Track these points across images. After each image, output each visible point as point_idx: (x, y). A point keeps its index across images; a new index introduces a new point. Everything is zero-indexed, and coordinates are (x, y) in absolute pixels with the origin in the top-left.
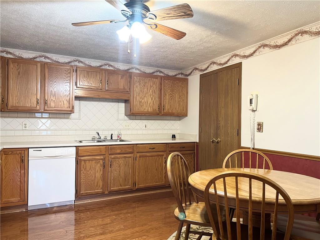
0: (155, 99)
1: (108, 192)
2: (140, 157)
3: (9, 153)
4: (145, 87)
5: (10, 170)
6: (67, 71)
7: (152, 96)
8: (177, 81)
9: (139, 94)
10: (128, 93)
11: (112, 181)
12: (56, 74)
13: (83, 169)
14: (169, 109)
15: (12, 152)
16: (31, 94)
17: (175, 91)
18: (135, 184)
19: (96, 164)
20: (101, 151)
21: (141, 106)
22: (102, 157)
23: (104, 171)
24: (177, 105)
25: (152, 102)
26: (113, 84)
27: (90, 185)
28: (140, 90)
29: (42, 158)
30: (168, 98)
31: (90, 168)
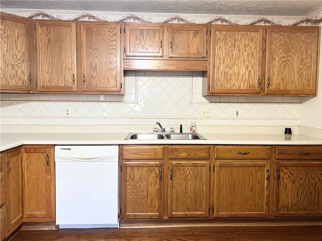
0: (253, 67)
1: (169, 218)
2: (221, 166)
3: (31, 151)
4: (235, 47)
5: (33, 174)
6: (112, 32)
7: (247, 63)
8: (298, 34)
9: (224, 60)
10: (205, 59)
11: (174, 202)
12: (97, 38)
13: (130, 180)
14: (279, 83)
15: (35, 150)
16: (65, 69)
17: (293, 51)
18: (211, 209)
19: (148, 173)
20: (155, 154)
21: (227, 80)
22: (158, 163)
23: (160, 184)
24: (296, 75)
25: (247, 74)
26: (180, 48)
27: (140, 204)
28: (226, 54)
29: (71, 159)
30: (277, 64)
31: (140, 178)
